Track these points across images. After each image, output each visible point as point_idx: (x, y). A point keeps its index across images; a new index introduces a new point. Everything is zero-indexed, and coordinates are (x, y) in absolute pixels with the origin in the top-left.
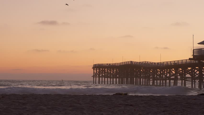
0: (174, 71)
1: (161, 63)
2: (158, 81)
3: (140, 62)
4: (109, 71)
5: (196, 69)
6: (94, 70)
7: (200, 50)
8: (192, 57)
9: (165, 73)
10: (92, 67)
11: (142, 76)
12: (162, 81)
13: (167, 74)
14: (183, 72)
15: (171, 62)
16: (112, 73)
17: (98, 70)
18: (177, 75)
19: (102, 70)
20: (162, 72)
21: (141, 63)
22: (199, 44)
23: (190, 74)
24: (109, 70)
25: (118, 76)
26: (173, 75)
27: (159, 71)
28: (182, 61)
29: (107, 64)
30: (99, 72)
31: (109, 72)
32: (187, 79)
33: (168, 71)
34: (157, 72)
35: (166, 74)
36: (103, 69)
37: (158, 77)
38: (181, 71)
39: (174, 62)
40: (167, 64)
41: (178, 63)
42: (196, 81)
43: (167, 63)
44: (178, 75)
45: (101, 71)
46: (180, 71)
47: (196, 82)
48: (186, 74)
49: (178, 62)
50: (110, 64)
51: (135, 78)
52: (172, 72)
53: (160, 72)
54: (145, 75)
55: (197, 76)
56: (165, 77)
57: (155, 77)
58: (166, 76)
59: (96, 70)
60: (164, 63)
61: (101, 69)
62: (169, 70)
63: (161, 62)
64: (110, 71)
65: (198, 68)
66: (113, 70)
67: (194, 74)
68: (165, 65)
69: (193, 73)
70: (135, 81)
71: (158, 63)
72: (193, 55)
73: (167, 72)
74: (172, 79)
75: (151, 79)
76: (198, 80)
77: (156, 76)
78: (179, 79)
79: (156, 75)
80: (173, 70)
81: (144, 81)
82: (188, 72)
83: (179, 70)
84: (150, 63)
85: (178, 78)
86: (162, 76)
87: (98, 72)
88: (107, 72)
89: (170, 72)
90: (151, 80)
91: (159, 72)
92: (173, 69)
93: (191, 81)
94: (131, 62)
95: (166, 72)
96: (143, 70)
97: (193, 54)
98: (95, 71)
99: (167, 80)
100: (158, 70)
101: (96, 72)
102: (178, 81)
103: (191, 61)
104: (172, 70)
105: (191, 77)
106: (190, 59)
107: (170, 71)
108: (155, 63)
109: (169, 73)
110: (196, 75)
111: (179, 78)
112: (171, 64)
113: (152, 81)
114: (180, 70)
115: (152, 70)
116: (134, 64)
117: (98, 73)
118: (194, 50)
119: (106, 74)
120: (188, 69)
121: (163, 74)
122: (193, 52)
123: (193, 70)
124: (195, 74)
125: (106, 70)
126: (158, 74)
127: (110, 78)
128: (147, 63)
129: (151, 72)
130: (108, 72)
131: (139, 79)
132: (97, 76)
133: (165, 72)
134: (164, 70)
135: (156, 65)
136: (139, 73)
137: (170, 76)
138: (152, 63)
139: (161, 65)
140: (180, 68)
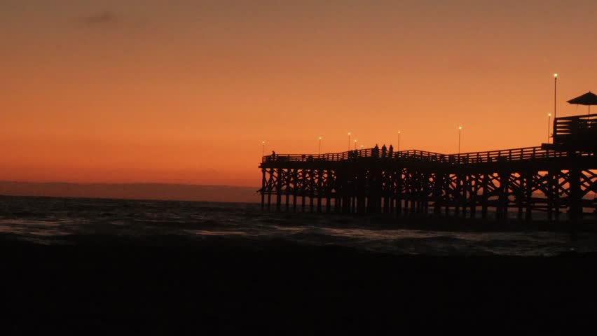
0: (498, 180)
1: (459, 157)
2: (451, 208)
3: (398, 152)
4: (307, 175)
5: (563, 176)
6: (264, 171)
7: (574, 122)
8: (551, 141)
9: (471, 186)
10: (260, 165)
11: (404, 192)
12: (461, 208)
13: (477, 189)
14: (525, 184)
15: (488, 155)
16: (316, 181)
17: (276, 174)
18: (507, 190)
19: (287, 174)
20: (462, 183)
21: (402, 153)
22: (572, 102)
23: (543, 190)
24: (309, 173)
25: (333, 191)
26: (494, 193)
27: (455, 178)
28: (522, 152)
29: (304, 156)
30: (279, 179)
31: (309, 179)
32: (536, 204)
33: (481, 179)
34: (449, 181)
35: (473, 189)
36: (289, 170)
37: (450, 196)
38: (518, 182)
39: (500, 154)
40: (478, 158)
41: (510, 156)
42: (560, 209)
43: (478, 155)
44: (510, 191)
45: (284, 177)
46: (514, 181)
47: (561, 212)
48: (533, 188)
49: (510, 153)
50: (311, 157)
51: (383, 199)
52: (492, 182)
53: (458, 183)
54: (413, 190)
55: (564, 195)
56: (471, 197)
57: (442, 195)
58: (474, 194)
59: (271, 173)
60: (468, 156)
61: (286, 170)
62: (482, 177)
63: (459, 154)
64: (312, 175)
65: (568, 173)
66: (321, 174)
67: (556, 190)
68: (473, 161)
69: (554, 187)
70: (382, 206)
71: (451, 157)
72: (554, 136)
73: (477, 183)
75: (430, 203)
76: (568, 208)
77: (444, 194)
78: (511, 204)
79: (444, 191)
80: (496, 178)
81: (409, 206)
82: (538, 183)
83: (513, 177)
84: (429, 155)
85: (509, 201)
86: (462, 193)
87: (275, 179)
88: (301, 178)
89: (487, 181)
90: (430, 206)
91: (454, 181)
92: (496, 175)
93: (546, 209)
96: (407, 176)
97: (555, 131)
98: (268, 176)
99: (478, 205)
100: (451, 176)
101: (271, 179)
102: (509, 209)
103: (547, 152)
104: (491, 177)
105: (546, 197)
106: (544, 146)
107: (486, 179)
108: (442, 156)
109: (482, 185)
110: (561, 194)
111: (512, 202)
112: (489, 159)
113: (433, 208)
114: (516, 179)
115: (432, 176)
117: (274, 182)
118: (558, 121)
119: (298, 185)
120: (539, 176)
121: (467, 186)
122: (555, 128)
123: (554, 178)
124: (560, 191)
125: (301, 174)
126: (450, 186)
127: (312, 197)
128: (418, 156)
130: (305, 178)
131: (395, 201)
132: (274, 189)
133: (471, 183)
134: (467, 178)
135: (445, 161)
136: (395, 184)
137: (486, 194)
138: (434, 157)
139: (459, 162)
140: (514, 173)
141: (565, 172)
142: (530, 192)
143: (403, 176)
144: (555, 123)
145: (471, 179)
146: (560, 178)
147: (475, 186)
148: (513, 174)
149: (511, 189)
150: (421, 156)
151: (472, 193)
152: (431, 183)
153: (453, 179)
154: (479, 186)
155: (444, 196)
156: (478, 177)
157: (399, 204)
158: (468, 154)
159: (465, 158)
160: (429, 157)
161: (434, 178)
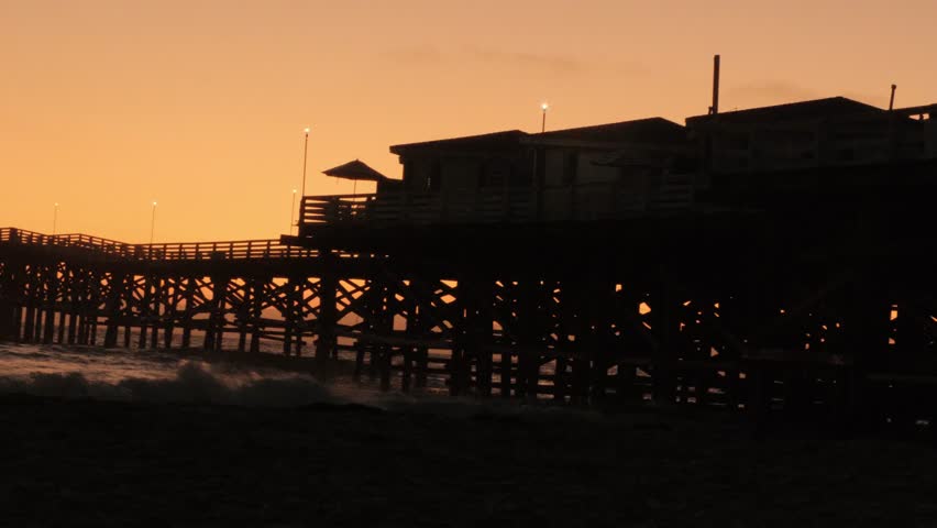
0: (210, 288)
1: (151, 249)
2: (133, 329)
3: (54, 237)
5: (311, 286)
7: (332, 204)
8: (295, 232)
9: (167, 296)
11: (60, 299)
12: (149, 330)
13: (176, 301)
14: (252, 297)
15: (197, 248)
18: (223, 305)
20: (153, 290)
21: (59, 239)
22: (330, 173)
23: (280, 308)
26: (202, 308)
27: (144, 281)
28: (250, 246)
32: (267, 329)
33: (184, 286)
34: (133, 285)
35: (171, 300)
37: (134, 309)
38: (242, 293)
39: (215, 247)
40: (180, 253)
41: (231, 251)
42: (304, 339)
43: (181, 248)
44: (228, 306)
46: (235, 291)
47: (305, 343)
48: (264, 304)
49: (232, 247)
51: (24, 310)
52: (200, 291)
53: (147, 290)
54: (75, 299)
55: (311, 317)
56: (166, 314)
57: (122, 308)
58: (171, 308)
60: (165, 248)
62: (186, 282)
63: (151, 245)
65: (318, 283)
67: (299, 308)
68: (172, 257)
69: (296, 303)
70: (23, 320)
71: (139, 248)
72: (301, 224)
73: (177, 291)
74: (200, 325)
75: (100, 319)
76: (316, 337)
77: (125, 305)
78: (229, 326)
79: (124, 302)
80: (207, 285)
81: (67, 323)
82: (270, 297)
83: (235, 284)
84: (103, 242)
85: (226, 322)
86: (152, 306)
89: (193, 290)
90: (101, 323)
91: (140, 286)
92: (207, 280)
93: (282, 337)
94: (13, 231)
95: (171, 291)
96: (66, 274)
97: (302, 217)
99: (177, 325)
100: (136, 278)
102: (225, 335)
103: (289, 249)
104: (199, 284)
105: (283, 319)
106: (285, 240)
107: (192, 286)
108: (124, 246)
109: (185, 295)
110: (306, 314)
111: (230, 323)
112: (198, 254)
113: (105, 327)
114: (239, 287)
115: (106, 277)
116: (24, 241)
118: (308, 201)
120: (274, 285)
121: (161, 297)
122: (302, 211)
123: (297, 288)
124: (305, 309)
126: (135, 295)
128: (86, 244)
129: (102, 286)
131: (44, 314)
133: (167, 292)
134: (162, 282)
135: (128, 254)
136: (45, 287)
137: (191, 309)
138: (112, 247)
139: (150, 256)
140: (236, 278)
141: (313, 280)
142: (258, 310)
143: (60, 275)
144: (303, 204)
145: (168, 285)
146: (305, 289)
147: (175, 296)
148: (233, 281)
149: (230, 303)
150: (90, 244)
151: (168, 307)
152: (105, 288)
153: (140, 283)
154: (180, 296)
155: (125, 310)
156: (179, 283)
157: (50, 318)
158: (165, 245)
159: (160, 252)
160: (103, 246)
161: (108, 281)
